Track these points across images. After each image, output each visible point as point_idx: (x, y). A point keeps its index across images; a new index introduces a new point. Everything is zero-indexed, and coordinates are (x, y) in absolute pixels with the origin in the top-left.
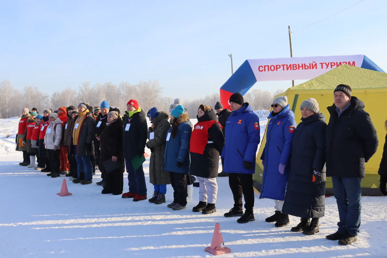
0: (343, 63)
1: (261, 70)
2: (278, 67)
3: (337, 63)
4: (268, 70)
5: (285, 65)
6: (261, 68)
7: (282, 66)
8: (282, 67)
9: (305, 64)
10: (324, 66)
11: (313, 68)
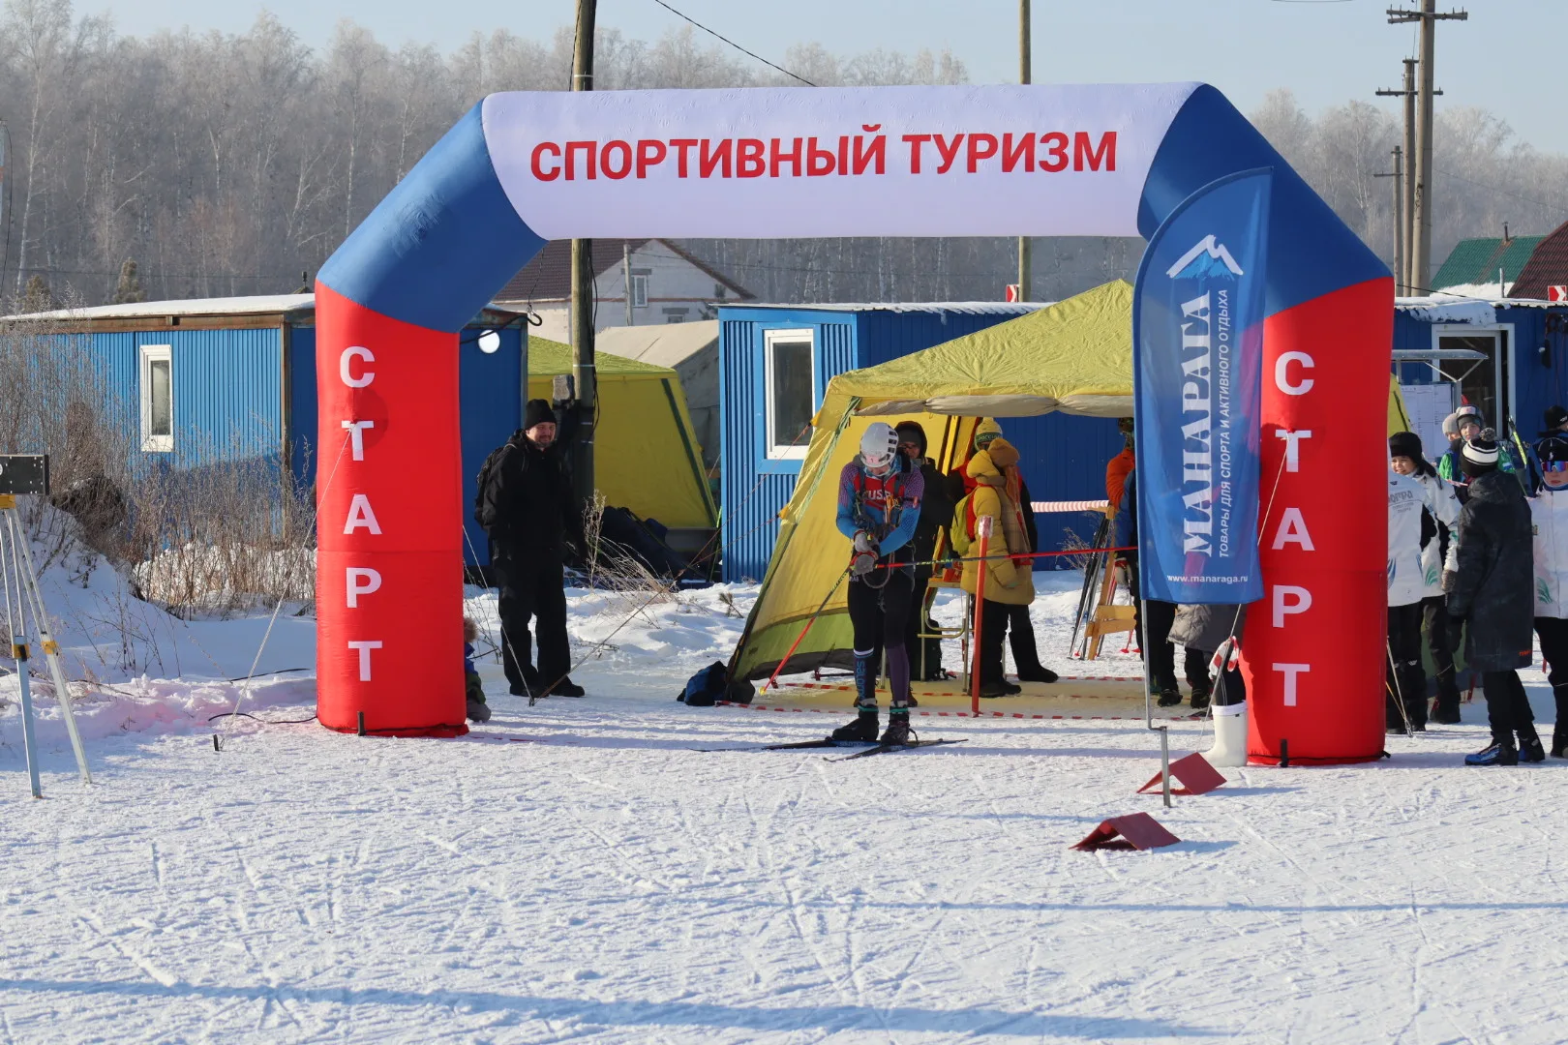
0: (1046, 139)
1: (546, 170)
2: (651, 152)
3: (1008, 138)
4: (591, 175)
5: (693, 142)
6: (546, 154)
7: (676, 149)
8: (673, 152)
9: (813, 141)
10: (931, 154)
11: (859, 168)
